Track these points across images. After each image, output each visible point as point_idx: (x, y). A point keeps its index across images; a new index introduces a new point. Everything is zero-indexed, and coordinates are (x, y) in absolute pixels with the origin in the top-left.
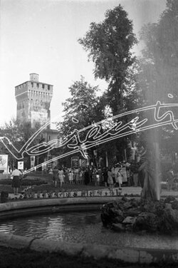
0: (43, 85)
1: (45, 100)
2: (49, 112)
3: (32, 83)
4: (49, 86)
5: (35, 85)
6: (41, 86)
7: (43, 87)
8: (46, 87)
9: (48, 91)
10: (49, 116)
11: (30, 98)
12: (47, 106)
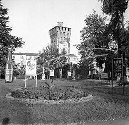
0: (66, 28)
1: (66, 38)
2: (69, 44)
3: (59, 28)
4: (69, 29)
5: (61, 28)
6: (64, 29)
7: (66, 30)
8: (67, 29)
9: (69, 32)
10: (69, 46)
11: (58, 37)
12: (68, 41)
